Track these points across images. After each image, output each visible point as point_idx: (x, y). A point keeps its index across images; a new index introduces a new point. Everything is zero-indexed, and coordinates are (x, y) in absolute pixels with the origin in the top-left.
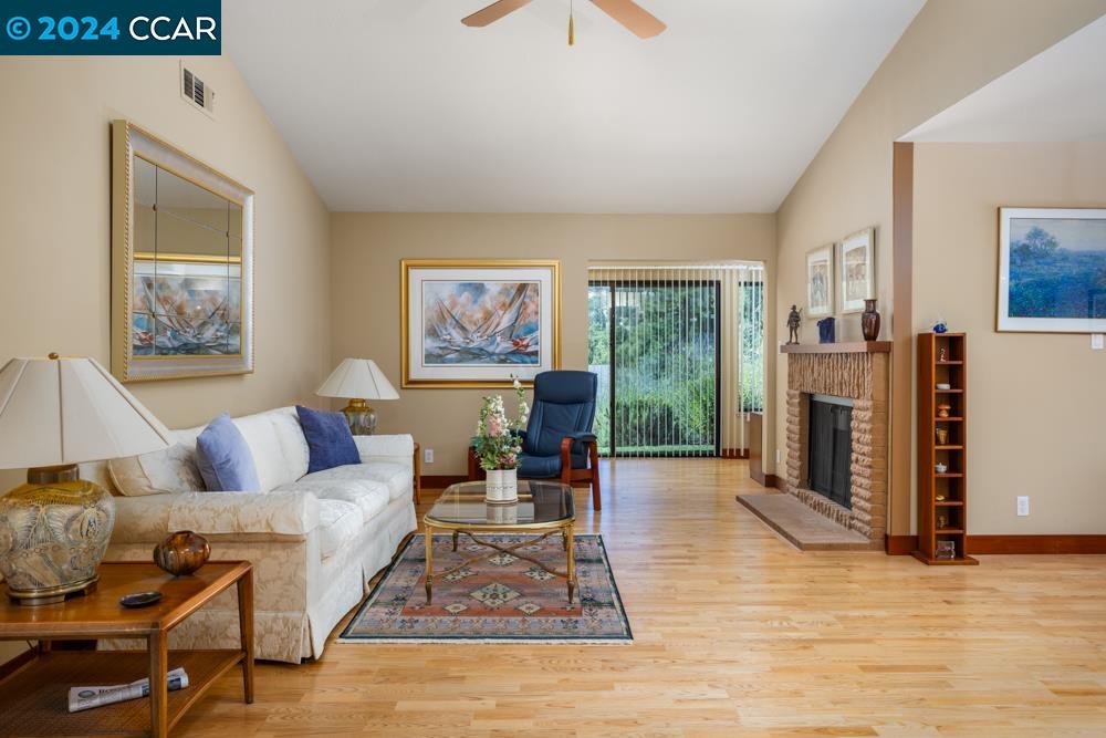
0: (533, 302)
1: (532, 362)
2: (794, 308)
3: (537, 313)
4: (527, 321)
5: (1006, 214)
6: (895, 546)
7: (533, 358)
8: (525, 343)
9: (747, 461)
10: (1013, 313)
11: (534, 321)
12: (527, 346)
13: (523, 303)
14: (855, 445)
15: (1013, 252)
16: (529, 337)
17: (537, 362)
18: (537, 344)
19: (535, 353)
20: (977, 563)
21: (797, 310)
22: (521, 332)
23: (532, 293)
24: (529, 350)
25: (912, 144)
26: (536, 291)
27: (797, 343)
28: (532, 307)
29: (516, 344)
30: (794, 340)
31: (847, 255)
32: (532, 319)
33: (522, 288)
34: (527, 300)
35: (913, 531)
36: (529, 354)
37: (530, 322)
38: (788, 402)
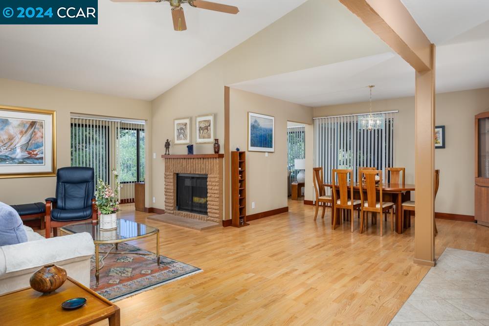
0: (40, 131)
1: (40, 163)
2: (168, 140)
3: (42, 137)
4: (36, 141)
5: (250, 114)
6: (227, 224)
7: (40, 161)
8: (35, 153)
9: (134, 204)
10: (252, 146)
11: (40, 141)
12: (37, 154)
13: (34, 132)
14: (208, 191)
15: (251, 126)
16: (38, 150)
17: (42, 163)
18: (42, 153)
19: (42, 158)
20: (249, 224)
21: (169, 141)
22: (33, 147)
23: (39, 127)
24: (38, 156)
25: (229, 88)
26: (42, 126)
27: (169, 154)
28: (39, 134)
29: (29, 153)
30: (167, 153)
31: (199, 122)
32: (40, 140)
33: (33, 124)
34: (36, 130)
35: (231, 218)
36: (37, 159)
37: (38, 142)
38: (165, 178)
